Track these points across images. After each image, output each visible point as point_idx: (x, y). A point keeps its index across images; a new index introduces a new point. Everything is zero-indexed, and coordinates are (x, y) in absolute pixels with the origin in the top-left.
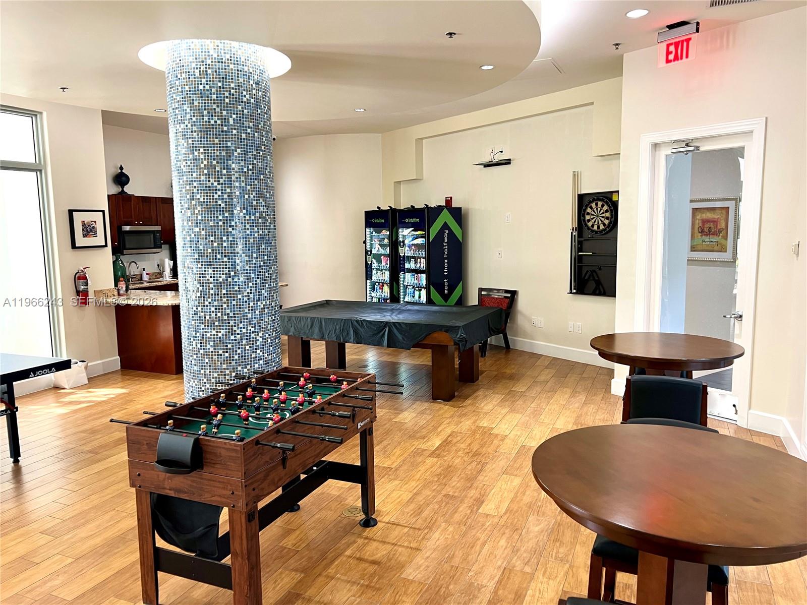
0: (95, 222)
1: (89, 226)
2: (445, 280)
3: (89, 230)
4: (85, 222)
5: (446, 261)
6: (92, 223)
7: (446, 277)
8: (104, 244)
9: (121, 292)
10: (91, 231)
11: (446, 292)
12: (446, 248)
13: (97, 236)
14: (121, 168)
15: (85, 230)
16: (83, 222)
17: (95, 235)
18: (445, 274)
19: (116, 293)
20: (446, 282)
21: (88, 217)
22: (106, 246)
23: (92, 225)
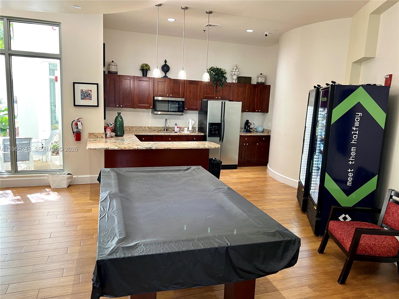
0: (91, 91)
1: (86, 93)
2: (349, 170)
3: (86, 95)
4: (83, 91)
5: (353, 149)
6: (89, 91)
7: (351, 167)
8: (97, 105)
9: (107, 136)
10: (87, 96)
11: (349, 184)
12: (356, 134)
13: (91, 100)
14: (166, 62)
15: (83, 95)
16: (82, 91)
17: (90, 98)
18: (350, 163)
19: (104, 136)
20: (351, 172)
21: (85, 88)
22: (98, 106)
23: (88, 92)
